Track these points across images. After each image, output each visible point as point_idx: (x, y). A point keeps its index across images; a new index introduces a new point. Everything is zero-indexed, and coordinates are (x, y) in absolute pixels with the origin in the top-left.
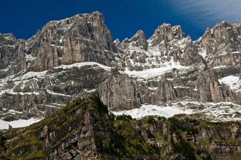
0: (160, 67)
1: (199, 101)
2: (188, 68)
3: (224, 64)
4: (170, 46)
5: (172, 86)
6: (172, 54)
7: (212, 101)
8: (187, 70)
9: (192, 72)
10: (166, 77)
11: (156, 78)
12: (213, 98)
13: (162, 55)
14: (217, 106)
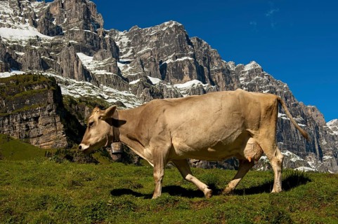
0: (16, 28)
1: (62, 76)
2: (51, 38)
3: (76, 40)
4: (23, 6)
5: (40, 56)
6: (26, 16)
7: (74, 78)
8: (49, 40)
9: (56, 44)
10: (31, 44)
11: (21, 41)
12: (76, 76)
13: (16, 15)
14: (79, 85)
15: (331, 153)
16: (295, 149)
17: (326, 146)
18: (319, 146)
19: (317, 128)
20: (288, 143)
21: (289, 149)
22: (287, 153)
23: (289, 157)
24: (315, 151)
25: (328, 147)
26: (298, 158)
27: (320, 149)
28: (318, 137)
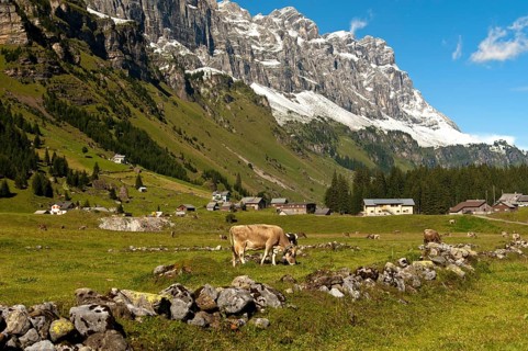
15: (223, 46)
16: (183, 39)
17: (219, 37)
18: (210, 36)
19: (209, 12)
20: (176, 29)
21: (176, 38)
22: (174, 43)
23: (177, 49)
24: (205, 43)
25: (220, 38)
26: (188, 51)
27: (211, 40)
28: (210, 24)
